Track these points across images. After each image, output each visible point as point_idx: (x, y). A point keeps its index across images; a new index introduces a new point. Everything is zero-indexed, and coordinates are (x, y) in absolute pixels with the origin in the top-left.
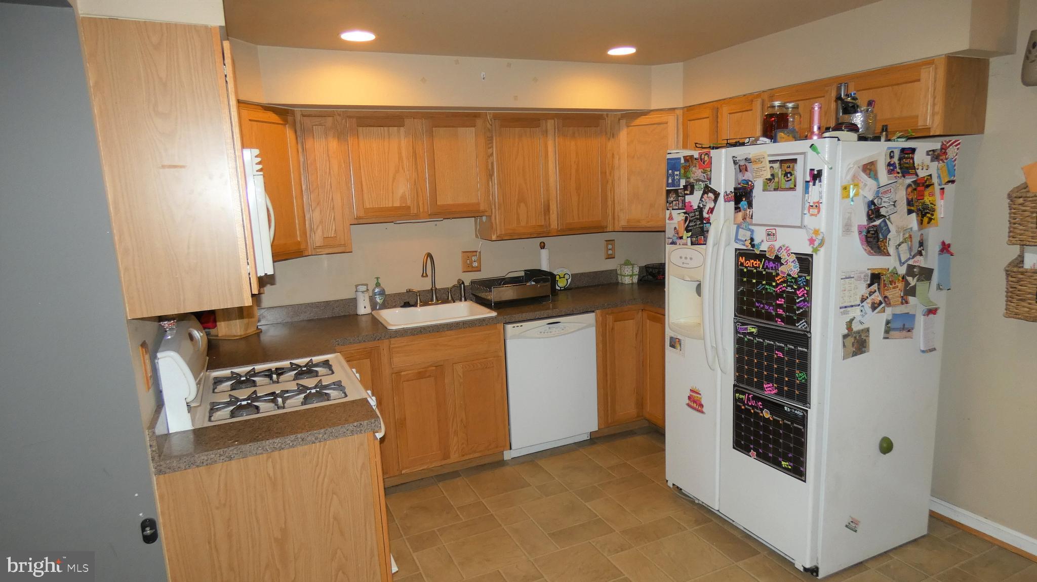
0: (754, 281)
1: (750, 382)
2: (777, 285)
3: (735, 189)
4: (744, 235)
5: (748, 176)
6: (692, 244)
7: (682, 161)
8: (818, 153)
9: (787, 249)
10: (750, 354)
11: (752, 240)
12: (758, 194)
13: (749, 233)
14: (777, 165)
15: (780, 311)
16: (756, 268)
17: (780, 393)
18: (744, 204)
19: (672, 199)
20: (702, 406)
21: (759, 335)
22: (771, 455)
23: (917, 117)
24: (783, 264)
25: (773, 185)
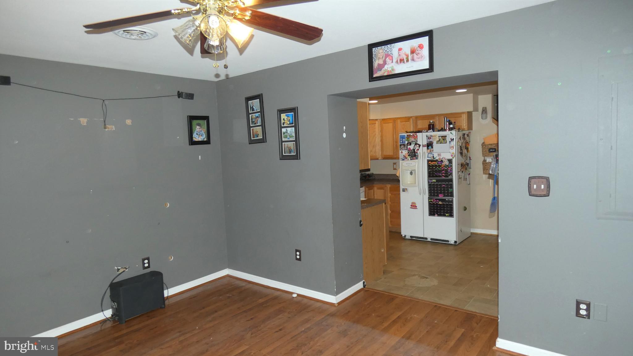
0: (434, 168)
1: (434, 195)
2: (442, 168)
3: (427, 143)
4: (431, 156)
5: (431, 140)
6: (411, 159)
7: (406, 136)
8: (453, 134)
9: (445, 158)
10: (434, 188)
11: (433, 157)
12: (435, 144)
13: (432, 155)
14: (441, 137)
15: (443, 174)
16: (435, 164)
17: (444, 196)
18: (430, 147)
19: (402, 147)
20: (416, 207)
21: (436, 182)
22: (442, 214)
23: (461, 126)
24: (443, 162)
25: (439, 142)
